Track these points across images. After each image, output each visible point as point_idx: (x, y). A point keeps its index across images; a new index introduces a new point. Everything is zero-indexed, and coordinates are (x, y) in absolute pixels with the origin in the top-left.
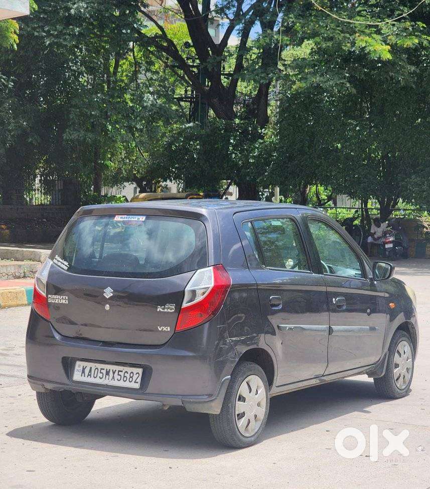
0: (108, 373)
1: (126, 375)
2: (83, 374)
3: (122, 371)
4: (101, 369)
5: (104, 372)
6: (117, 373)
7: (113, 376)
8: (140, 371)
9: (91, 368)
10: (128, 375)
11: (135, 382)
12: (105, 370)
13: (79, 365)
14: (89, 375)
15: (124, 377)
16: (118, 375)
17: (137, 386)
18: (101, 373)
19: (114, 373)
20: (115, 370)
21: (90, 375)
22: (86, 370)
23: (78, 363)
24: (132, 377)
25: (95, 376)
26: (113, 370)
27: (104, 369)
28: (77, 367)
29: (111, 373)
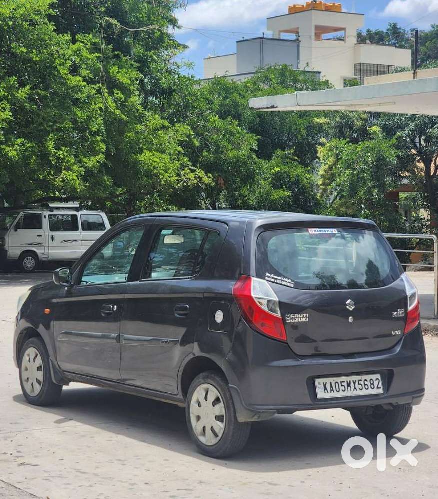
0: (349, 385)
2: (326, 391)
3: (361, 380)
4: (341, 382)
5: (345, 384)
7: (355, 386)
10: (368, 383)
12: (345, 382)
13: (319, 382)
14: (331, 390)
15: (365, 385)
16: (359, 384)
18: (342, 385)
19: (354, 383)
20: (355, 381)
23: (317, 381)
24: (373, 384)
27: (344, 382)
28: (317, 385)
29: (352, 384)
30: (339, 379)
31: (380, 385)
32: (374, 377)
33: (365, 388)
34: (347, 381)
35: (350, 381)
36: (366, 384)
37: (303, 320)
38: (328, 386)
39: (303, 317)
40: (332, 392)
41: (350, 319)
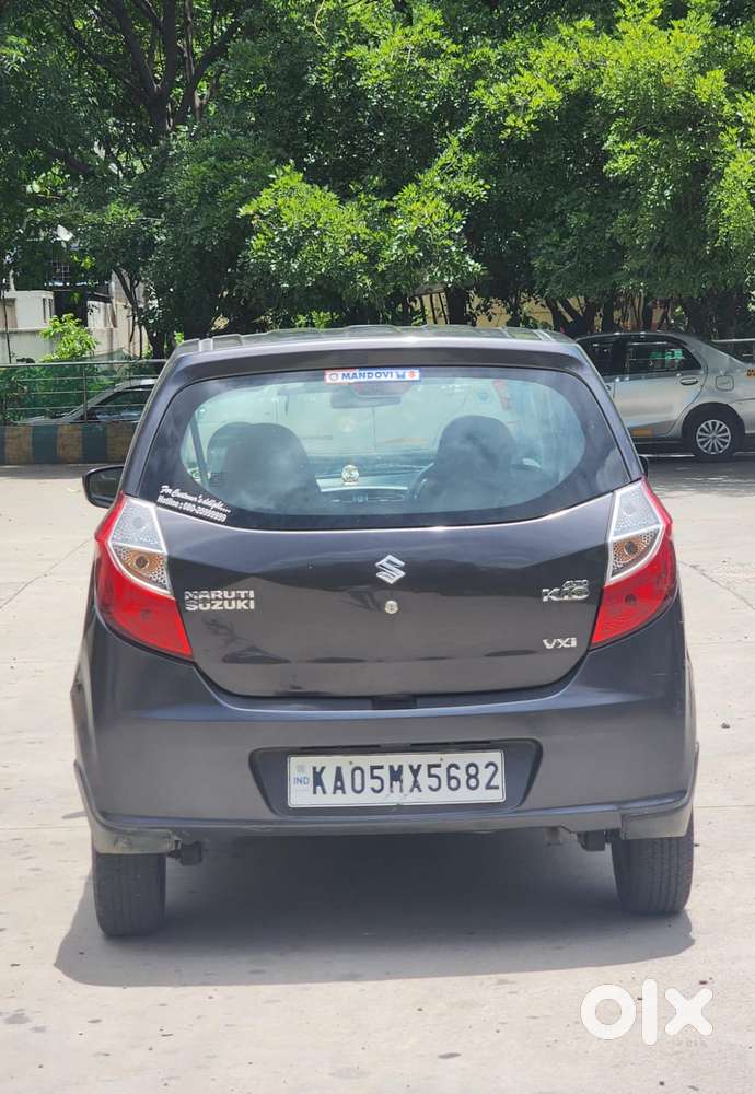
0: (396, 775)
1: (453, 772)
3: (438, 766)
4: (373, 768)
5: (385, 774)
6: (423, 772)
7: (415, 782)
8: (496, 756)
9: (339, 770)
11: (488, 787)
12: (387, 769)
13: (300, 768)
14: (336, 788)
15: (450, 778)
16: (430, 775)
17: (497, 796)
18: (373, 777)
19: (415, 772)
20: (419, 766)
21: (342, 788)
22: (323, 776)
23: (294, 762)
24: (475, 777)
25: (358, 787)
26: (411, 767)
27: (381, 767)
29: (407, 776)
30: (366, 761)
31: (499, 780)
32: (481, 758)
33: (450, 788)
34: (391, 767)
35: (401, 767)
36: (454, 777)
37: (241, 605)
38: (328, 779)
39: (237, 598)
40: (339, 792)
41: (391, 606)
